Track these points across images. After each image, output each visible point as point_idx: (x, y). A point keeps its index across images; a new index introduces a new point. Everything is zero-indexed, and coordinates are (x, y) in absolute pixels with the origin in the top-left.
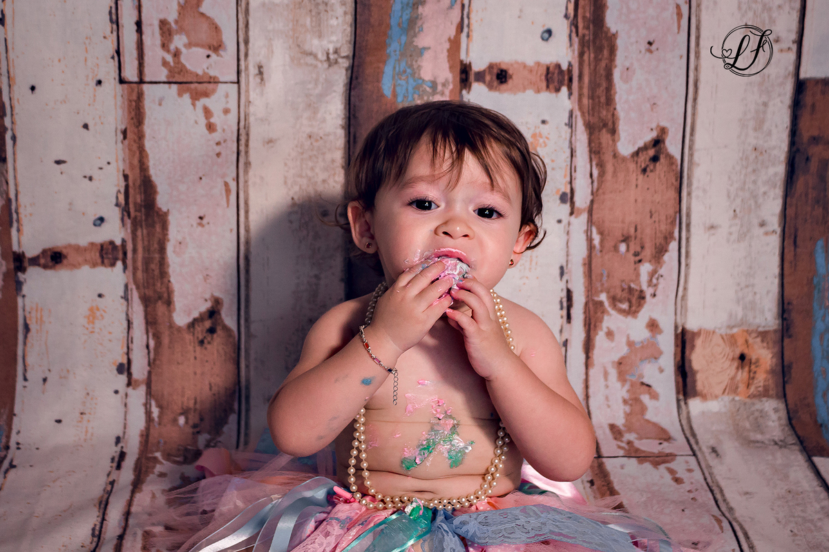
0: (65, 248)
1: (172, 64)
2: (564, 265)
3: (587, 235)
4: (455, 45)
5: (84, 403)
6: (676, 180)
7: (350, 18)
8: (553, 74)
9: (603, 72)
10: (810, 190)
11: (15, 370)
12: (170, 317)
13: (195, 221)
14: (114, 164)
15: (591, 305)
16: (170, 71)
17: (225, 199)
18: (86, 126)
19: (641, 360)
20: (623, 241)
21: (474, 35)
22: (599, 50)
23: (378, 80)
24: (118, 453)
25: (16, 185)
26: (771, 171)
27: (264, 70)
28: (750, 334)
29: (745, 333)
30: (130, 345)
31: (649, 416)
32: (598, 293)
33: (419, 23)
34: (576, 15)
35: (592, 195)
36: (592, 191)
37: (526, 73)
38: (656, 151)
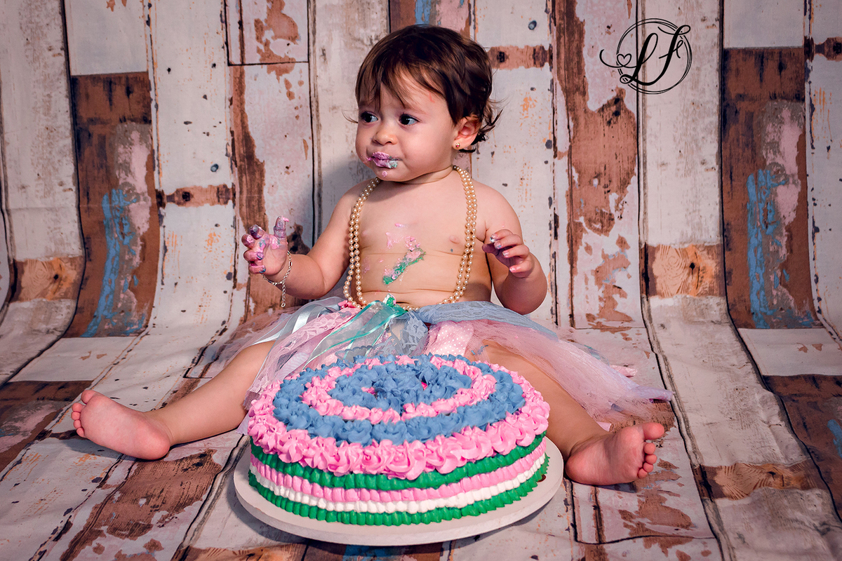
0: (192, 189)
1: (264, 51)
2: (552, 196)
3: (568, 173)
5: (202, 299)
6: (634, 130)
7: (385, 13)
8: (539, 54)
9: (574, 50)
10: (740, 137)
11: (156, 278)
13: (283, 170)
14: (223, 123)
15: (572, 226)
16: (262, 56)
17: (304, 153)
18: (205, 97)
19: (614, 269)
20: (596, 177)
21: (479, 27)
22: (571, 34)
24: (222, 329)
25: (158, 140)
26: (707, 120)
27: (326, 52)
28: (698, 248)
29: (694, 248)
30: (236, 260)
31: (619, 308)
32: (577, 217)
33: (438, 18)
34: (554, 10)
35: (570, 141)
36: (570, 139)
37: (519, 54)
38: (617, 108)
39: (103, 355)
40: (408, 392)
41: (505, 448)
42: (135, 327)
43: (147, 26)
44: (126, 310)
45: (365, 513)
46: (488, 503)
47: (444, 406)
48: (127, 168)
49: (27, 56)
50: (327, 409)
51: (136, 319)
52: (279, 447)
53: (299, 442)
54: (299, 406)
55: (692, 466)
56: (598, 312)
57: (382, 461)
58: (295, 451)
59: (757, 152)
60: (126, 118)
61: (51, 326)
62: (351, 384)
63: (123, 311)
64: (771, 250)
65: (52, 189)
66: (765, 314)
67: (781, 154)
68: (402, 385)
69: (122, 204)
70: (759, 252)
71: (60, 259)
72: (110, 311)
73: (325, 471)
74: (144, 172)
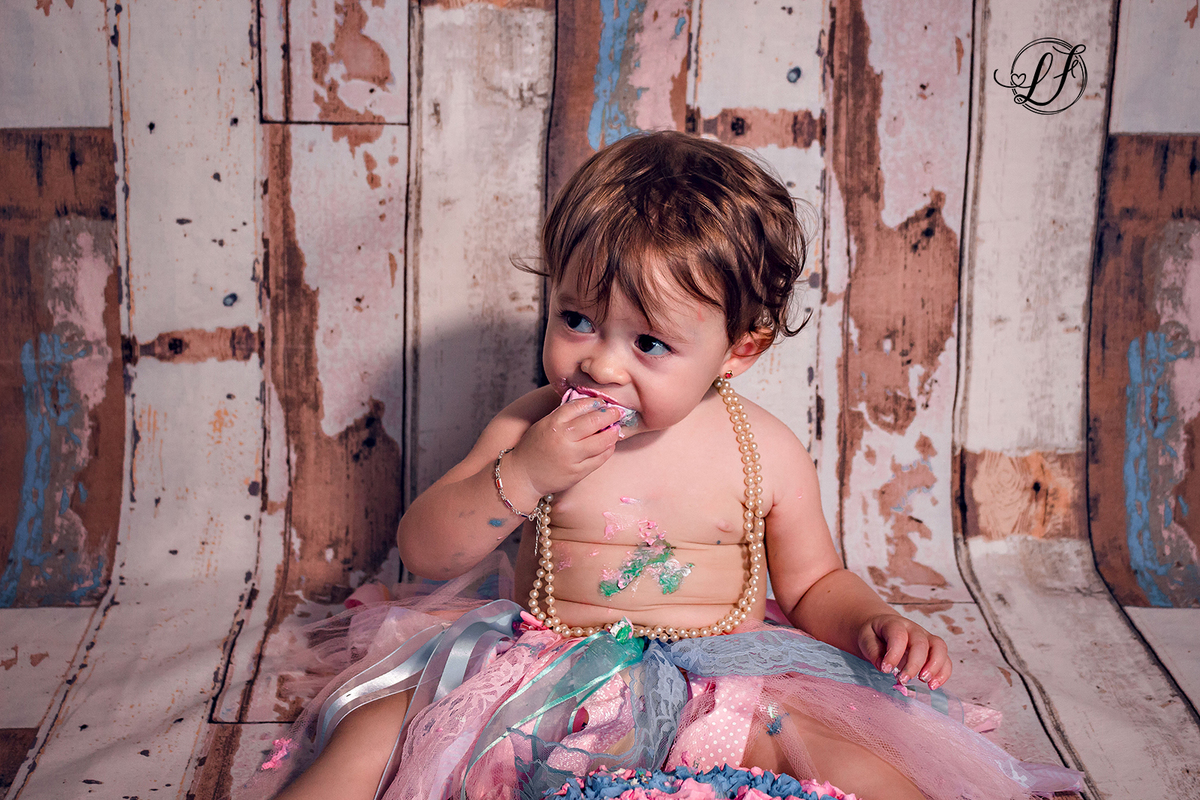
0: (188, 333)
1: (326, 99)
2: (814, 366)
3: (843, 329)
4: (679, 86)
5: (206, 531)
6: (955, 261)
7: (549, 46)
8: (802, 124)
9: (863, 122)
10: (1122, 277)
11: (121, 489)
12: (318, 425)
13: (351, 303)
14: (251, 225)
15: (847, 418)
16: (324, 108)
17: (389, 277)
18: (217, 177)
19: (909, 488)
20: (888, 337)
21: (704, 73)
22: (859, 94)
23: (584, 128)
24: (248, 591)
25: (128, 250)
26: (1074, 250)
27: (441, 109)
28: (1046, 458)
29: (1040, 457)
30: (266, 460)
31: (920, 557)
32: (855, 402)
33: (636, 56)
34: (831, 51)
35: (850, 276)
36: (850, 272)
37: (768, 123)
38: (929, 223)
42: (88, 584)
43: (112, 46)
44: (67, 549)
48: (68, 296)
51: (87, 568)
56: (886, 564)
59: (1147, 302)
60: (69, 208)
63: (61, 552)
64: (1161, 463)
66: (1155, 572)
67: (1184, 308)
69: (58, 360)
70: (1142, 466)
72: (39, 550)
74: (100, 305)
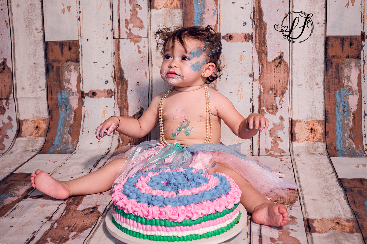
0: (97, 91)
1: (129, 33)
2: (252, 98)
3: (259, 88)
4: (216, 27)
6: (288, 70)
7: (181, 18)
8: (247, 36)
9: (262, 35)
10: (333, 74)
11: (80, 129)
12: (128, 113)
13: (136, 83)
14: (111, 63)
15: (260, 111)
16: (128, 35)
17: (145, 77)
18: (103, 52)
19: (277, 129)
20: (270, 90)
21: (222, 24)
22: (261, 28)
24: (108, 152)
25: (82, 70)
26: (319, 66)
28: (314, 121)
31: (279, 147)
32: (262, 107)
33: (204, 20)
34: (254, 18)
35: (260, 74)
37: (238, 36)
38: (280, 60)
39: (56, 162)
40: (180, 184)
41: (221, 209)
42: (70, 150)
43: (79, 21)
44: (67, 143)
45: (159, 236)
46: (213, 233)
47: (196, 190)
48: (68, 81)
49: (26, 32)
50: (146, 190)
51: (71, 147)
52: (124, 206)
53: (132, 205)
54: (134, 189)
55: (304, 218)
56: (270, 148)
57: (167, 214)
58: (131, 208)
59: (340, 80)
60: (69, 60)
61: (34, 149)
62: (157, 180)
63: (65, 143)
64: (346, 123)
65: (36, 89)
66: (343, 150)
67: (351, 82)
68: (178, 181)
69: (66, 97)
70: (340, 124)
71: (39, 119)
72: (60, 143)
73: (143, 218)
74: (76, 83)
